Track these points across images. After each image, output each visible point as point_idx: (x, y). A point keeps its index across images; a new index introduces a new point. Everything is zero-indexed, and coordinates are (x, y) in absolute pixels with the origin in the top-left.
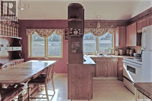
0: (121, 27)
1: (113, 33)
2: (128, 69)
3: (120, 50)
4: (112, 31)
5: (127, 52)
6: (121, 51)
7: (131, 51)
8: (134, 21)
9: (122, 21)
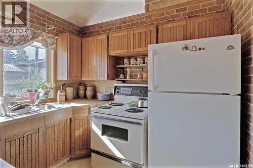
0: (72, 37)
1: (53, 47)
2: (103, 133)
3: (68, 88)
4: (49, 40)
5: (82, 92)
6: (70, 91)
7: (89, 89)
8: (92, 32)
9: (70, 24)
